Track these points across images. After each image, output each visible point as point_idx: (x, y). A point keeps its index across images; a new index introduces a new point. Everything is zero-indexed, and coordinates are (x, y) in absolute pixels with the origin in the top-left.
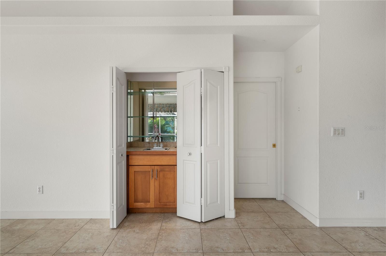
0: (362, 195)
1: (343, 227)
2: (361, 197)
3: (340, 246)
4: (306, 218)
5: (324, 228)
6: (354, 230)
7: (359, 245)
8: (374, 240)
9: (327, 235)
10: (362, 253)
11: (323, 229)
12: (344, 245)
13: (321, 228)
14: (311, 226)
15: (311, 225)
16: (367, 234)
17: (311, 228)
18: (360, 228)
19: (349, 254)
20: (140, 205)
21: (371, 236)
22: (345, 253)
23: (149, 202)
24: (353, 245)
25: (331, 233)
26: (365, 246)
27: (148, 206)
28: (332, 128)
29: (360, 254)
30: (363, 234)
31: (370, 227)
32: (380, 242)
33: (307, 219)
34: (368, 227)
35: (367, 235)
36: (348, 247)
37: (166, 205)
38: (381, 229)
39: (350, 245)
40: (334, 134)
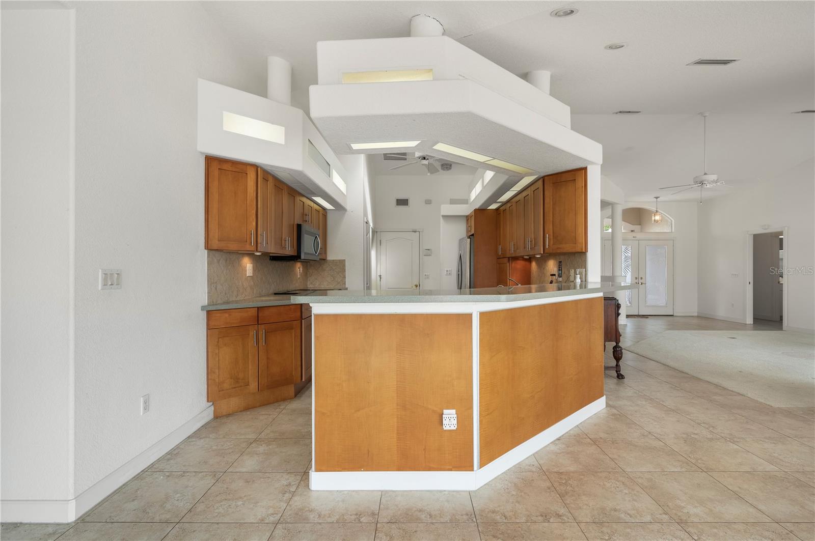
0: (147, 404)
1: (121, 488)
2: (145, 409)
3: (154, 527)
4: (21, 523)
5: (88, 516)
6: (141, 480)
7: (178, 500)
8: (183, 476)
9: (110, 525)
10: (193, 509)
11: (88, 519)
12: (157, 519)
13: (82, 520)
14: (54, 533)
15: (50, 530)
16: (167, 474)
17: (57, 536)
18: (147, 471)
19: (181, 528)
21: (174, 473)
22: (174, 531)
24: (168, 506)
25: (112, 515)
26: (184, 495)
28: (100, 270)
29: (192, 513)
30: (162, 477)
31: (159, 460)
32: (194, 474)
33: (26, 524)
34: (155, 461)
35: (168, 476)
36: (168, 517)
38: (175, 452)
39: (166, 511)
40: (104, 285)
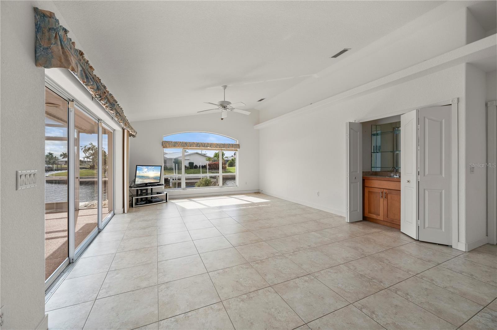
20: (374, 216)
23: (379, 215)
27: (378, 218)
37: (393, 221)
